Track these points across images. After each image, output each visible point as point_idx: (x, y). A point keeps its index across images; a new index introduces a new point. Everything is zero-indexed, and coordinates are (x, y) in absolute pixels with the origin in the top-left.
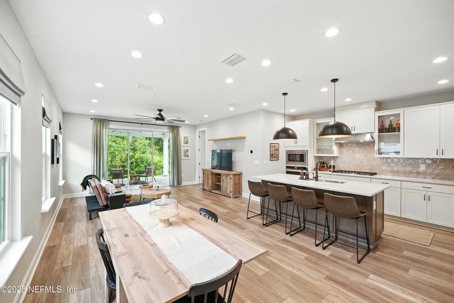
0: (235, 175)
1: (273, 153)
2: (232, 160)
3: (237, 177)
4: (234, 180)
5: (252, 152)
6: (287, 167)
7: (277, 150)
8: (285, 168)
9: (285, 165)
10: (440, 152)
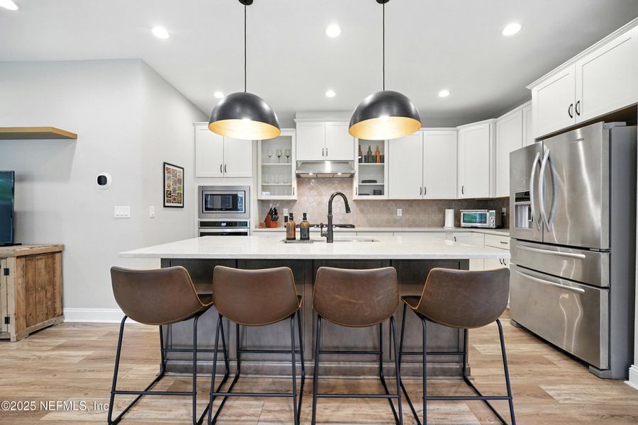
0: (29, 258)
1: (171, 189)
2: (16, 208)
3: (41, 263)
4: (25, 274)
5: (102, 180)
6: (203, 224)
7: (181, 181)
8: (197, 225)
9: (197, 220)
10: (423, 191)
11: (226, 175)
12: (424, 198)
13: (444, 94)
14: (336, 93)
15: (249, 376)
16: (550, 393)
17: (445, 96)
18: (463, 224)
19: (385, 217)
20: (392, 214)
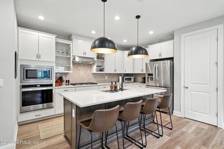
6: (23, 86)
8: (19, 87)
9: (19, 84)
10: (115, 70)
11: (40, 60)
12: (116, 73)
13: (125, 41)
14: (96, 32)
15: (110, 144)
16: (167, 120)
17: (125, 42)
18: (125, 81)
19: (102, 79)
20: (104, 78)
